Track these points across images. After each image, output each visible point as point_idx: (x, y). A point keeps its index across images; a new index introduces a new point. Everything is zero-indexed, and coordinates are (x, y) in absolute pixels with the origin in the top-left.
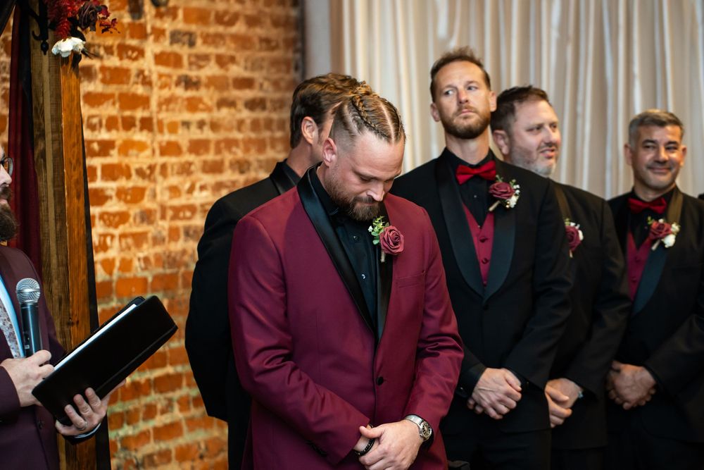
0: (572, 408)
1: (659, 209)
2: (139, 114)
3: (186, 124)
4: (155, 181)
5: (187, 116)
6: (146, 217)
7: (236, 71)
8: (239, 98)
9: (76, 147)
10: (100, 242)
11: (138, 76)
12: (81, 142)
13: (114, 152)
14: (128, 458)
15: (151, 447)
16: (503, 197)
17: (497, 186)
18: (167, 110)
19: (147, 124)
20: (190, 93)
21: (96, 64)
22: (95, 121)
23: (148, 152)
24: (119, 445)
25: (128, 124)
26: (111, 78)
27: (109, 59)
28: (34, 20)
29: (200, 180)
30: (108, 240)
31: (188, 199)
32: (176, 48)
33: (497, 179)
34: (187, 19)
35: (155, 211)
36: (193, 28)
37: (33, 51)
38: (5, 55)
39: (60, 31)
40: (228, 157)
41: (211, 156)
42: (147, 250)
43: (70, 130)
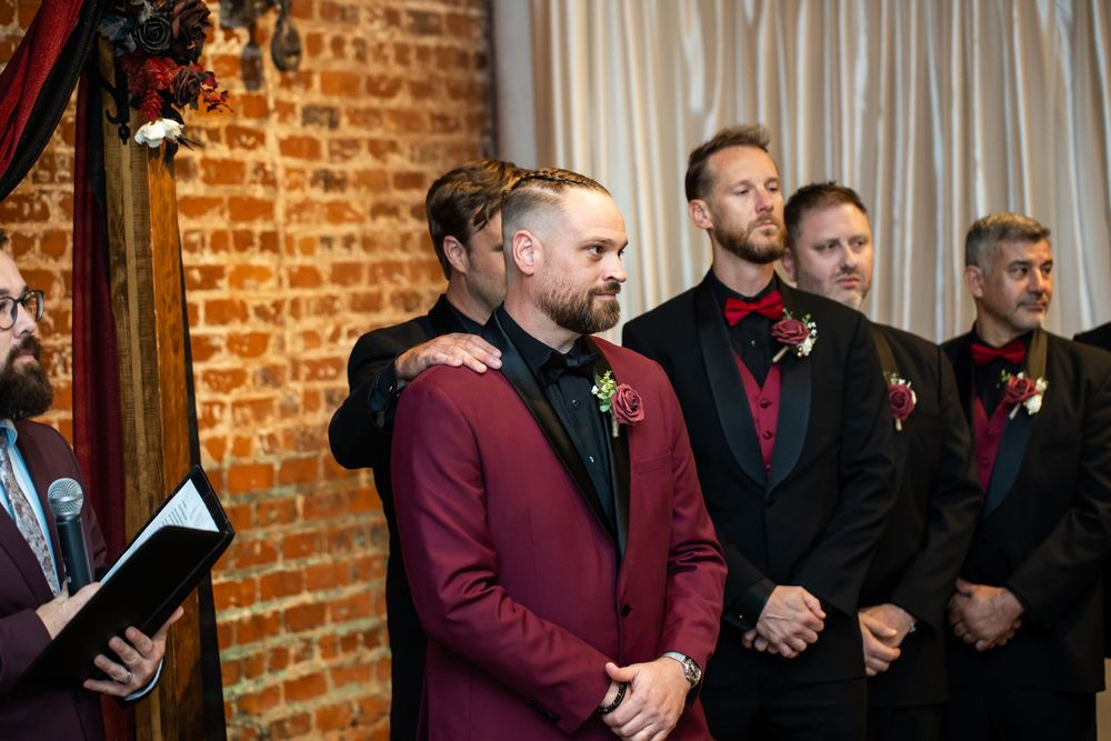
0: (900, 647)
1: (1013, 356)
2: (259, 227)
3: (327, 241)
4: (282, 324)
5: (328, 229)
6: (271, 376)
7: (398, 162)
8: (404, 203)
9: (172, 278)
10: (204, 413)
11: (256, 172)
12: (178, 270)
13: (223, 283)
14: (248, 725)
15: (281, 710)
16: (793, 341)
17: (784, 326)
18: (300, 221)
19: (270, 242)
20: (332, 196)
21: (196, 155)
22: (195, 237)
23: (272, 283)
24: (234, 707)
25: (243, 241)
26: (218, 175)
27: (213, 147)
28: (109, 95)
29: (348, 321)
30: (216, 411)
31: (332, 350)
32: (311, 131)
33: (784, 314)
34: (325, 89)
35: (284, 367)
36: (335, 101)
37: (107, 140)
38: (63, 143)
39: (146, 110)
40: (388, 288)
41: (363, 287)
42: (273, 425)
43: (163, 254)
